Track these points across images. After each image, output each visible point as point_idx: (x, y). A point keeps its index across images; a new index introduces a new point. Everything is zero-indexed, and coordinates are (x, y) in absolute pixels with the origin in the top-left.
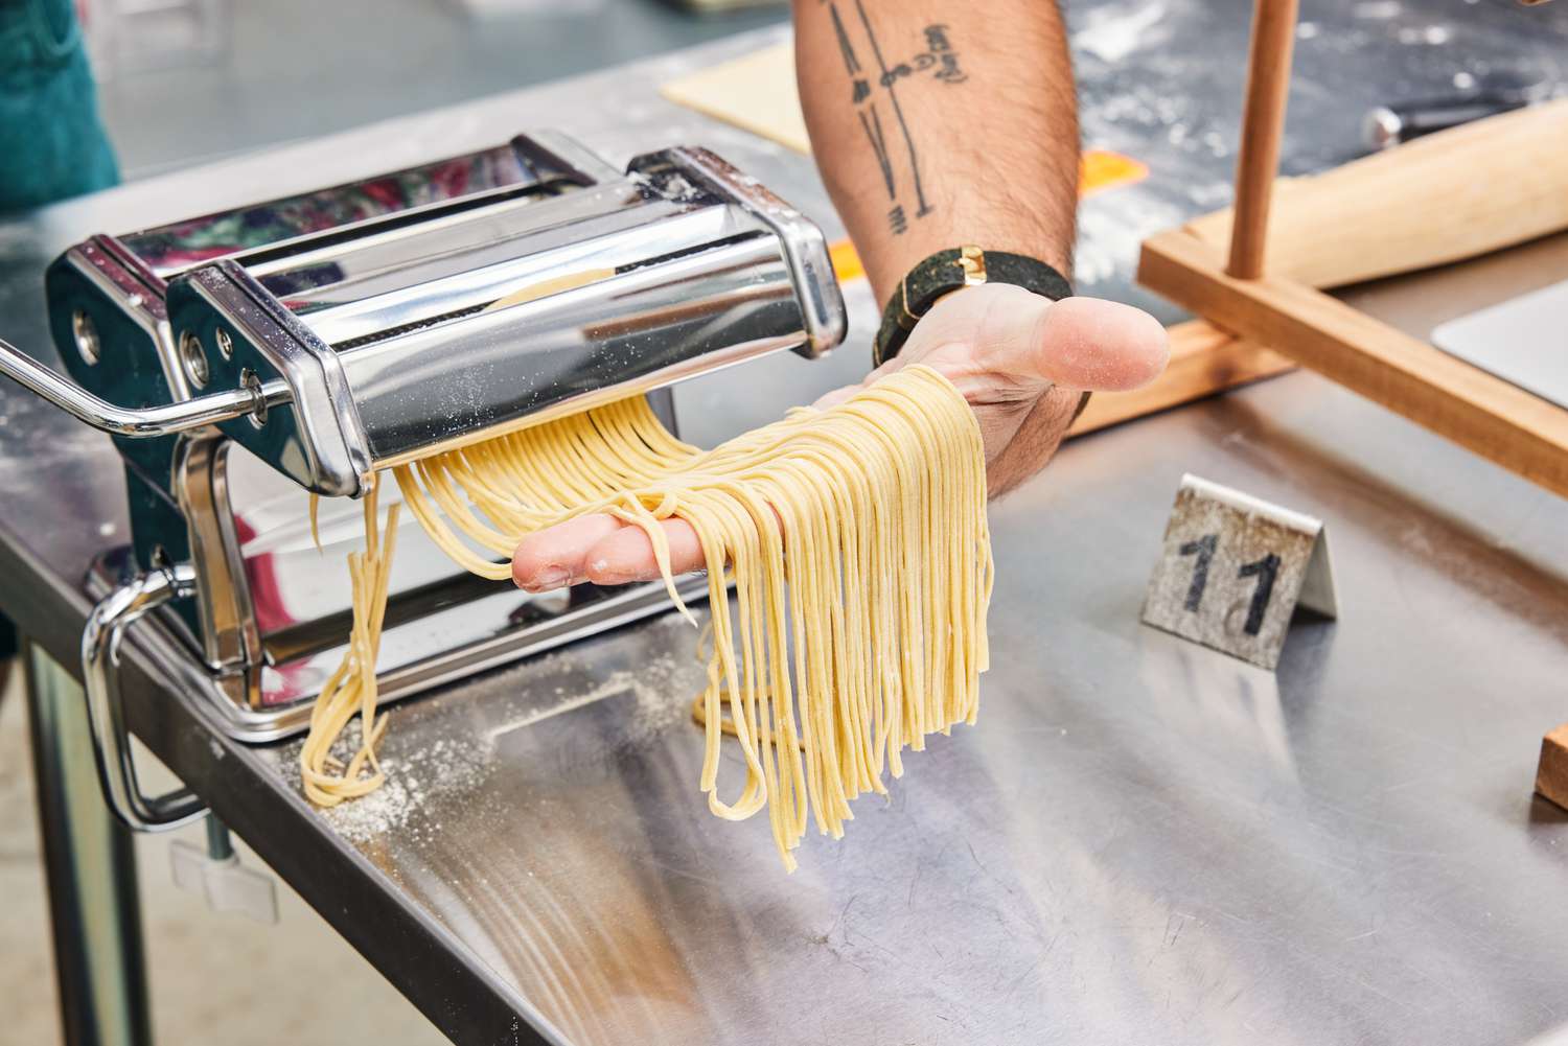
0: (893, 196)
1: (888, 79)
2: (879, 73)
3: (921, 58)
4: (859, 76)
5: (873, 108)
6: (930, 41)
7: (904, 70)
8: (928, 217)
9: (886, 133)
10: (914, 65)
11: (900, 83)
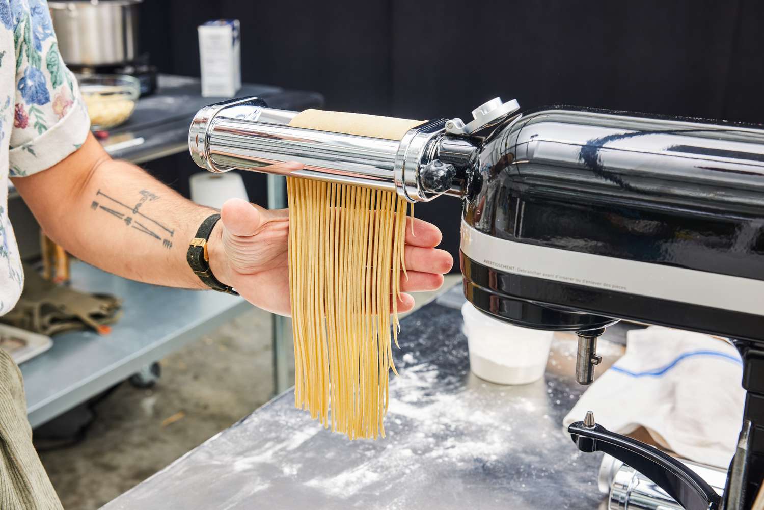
0: (160, 239)
1: (135, 211)
2: (132, 212)
3: (142, 199)
4: (125, 217)
5: (136, 222)
6: (142, 194)
7: (139, 205)
8: (175, 233)
9: (145, 226)
10: (141, 202)
11: (140, 210)
